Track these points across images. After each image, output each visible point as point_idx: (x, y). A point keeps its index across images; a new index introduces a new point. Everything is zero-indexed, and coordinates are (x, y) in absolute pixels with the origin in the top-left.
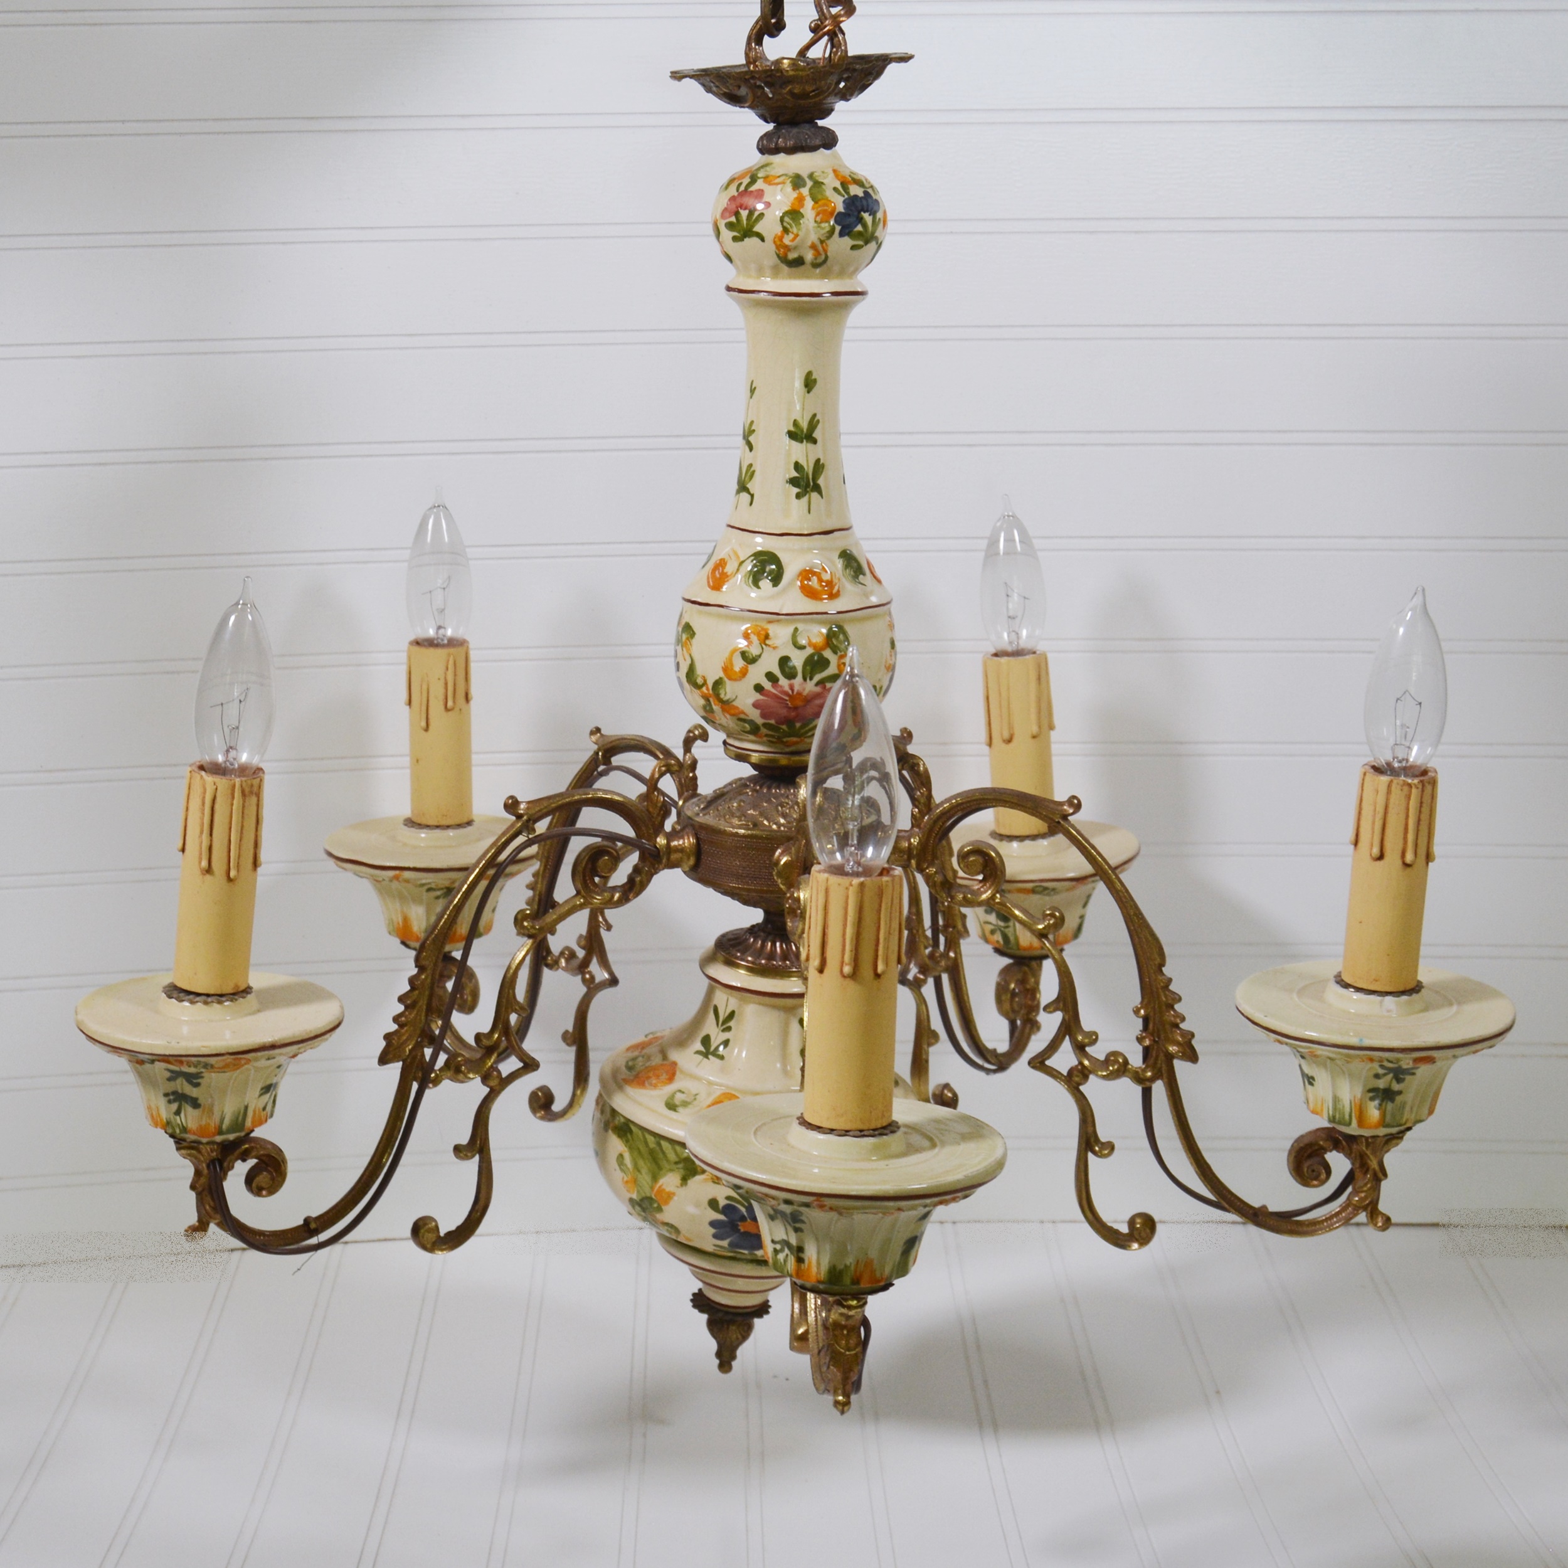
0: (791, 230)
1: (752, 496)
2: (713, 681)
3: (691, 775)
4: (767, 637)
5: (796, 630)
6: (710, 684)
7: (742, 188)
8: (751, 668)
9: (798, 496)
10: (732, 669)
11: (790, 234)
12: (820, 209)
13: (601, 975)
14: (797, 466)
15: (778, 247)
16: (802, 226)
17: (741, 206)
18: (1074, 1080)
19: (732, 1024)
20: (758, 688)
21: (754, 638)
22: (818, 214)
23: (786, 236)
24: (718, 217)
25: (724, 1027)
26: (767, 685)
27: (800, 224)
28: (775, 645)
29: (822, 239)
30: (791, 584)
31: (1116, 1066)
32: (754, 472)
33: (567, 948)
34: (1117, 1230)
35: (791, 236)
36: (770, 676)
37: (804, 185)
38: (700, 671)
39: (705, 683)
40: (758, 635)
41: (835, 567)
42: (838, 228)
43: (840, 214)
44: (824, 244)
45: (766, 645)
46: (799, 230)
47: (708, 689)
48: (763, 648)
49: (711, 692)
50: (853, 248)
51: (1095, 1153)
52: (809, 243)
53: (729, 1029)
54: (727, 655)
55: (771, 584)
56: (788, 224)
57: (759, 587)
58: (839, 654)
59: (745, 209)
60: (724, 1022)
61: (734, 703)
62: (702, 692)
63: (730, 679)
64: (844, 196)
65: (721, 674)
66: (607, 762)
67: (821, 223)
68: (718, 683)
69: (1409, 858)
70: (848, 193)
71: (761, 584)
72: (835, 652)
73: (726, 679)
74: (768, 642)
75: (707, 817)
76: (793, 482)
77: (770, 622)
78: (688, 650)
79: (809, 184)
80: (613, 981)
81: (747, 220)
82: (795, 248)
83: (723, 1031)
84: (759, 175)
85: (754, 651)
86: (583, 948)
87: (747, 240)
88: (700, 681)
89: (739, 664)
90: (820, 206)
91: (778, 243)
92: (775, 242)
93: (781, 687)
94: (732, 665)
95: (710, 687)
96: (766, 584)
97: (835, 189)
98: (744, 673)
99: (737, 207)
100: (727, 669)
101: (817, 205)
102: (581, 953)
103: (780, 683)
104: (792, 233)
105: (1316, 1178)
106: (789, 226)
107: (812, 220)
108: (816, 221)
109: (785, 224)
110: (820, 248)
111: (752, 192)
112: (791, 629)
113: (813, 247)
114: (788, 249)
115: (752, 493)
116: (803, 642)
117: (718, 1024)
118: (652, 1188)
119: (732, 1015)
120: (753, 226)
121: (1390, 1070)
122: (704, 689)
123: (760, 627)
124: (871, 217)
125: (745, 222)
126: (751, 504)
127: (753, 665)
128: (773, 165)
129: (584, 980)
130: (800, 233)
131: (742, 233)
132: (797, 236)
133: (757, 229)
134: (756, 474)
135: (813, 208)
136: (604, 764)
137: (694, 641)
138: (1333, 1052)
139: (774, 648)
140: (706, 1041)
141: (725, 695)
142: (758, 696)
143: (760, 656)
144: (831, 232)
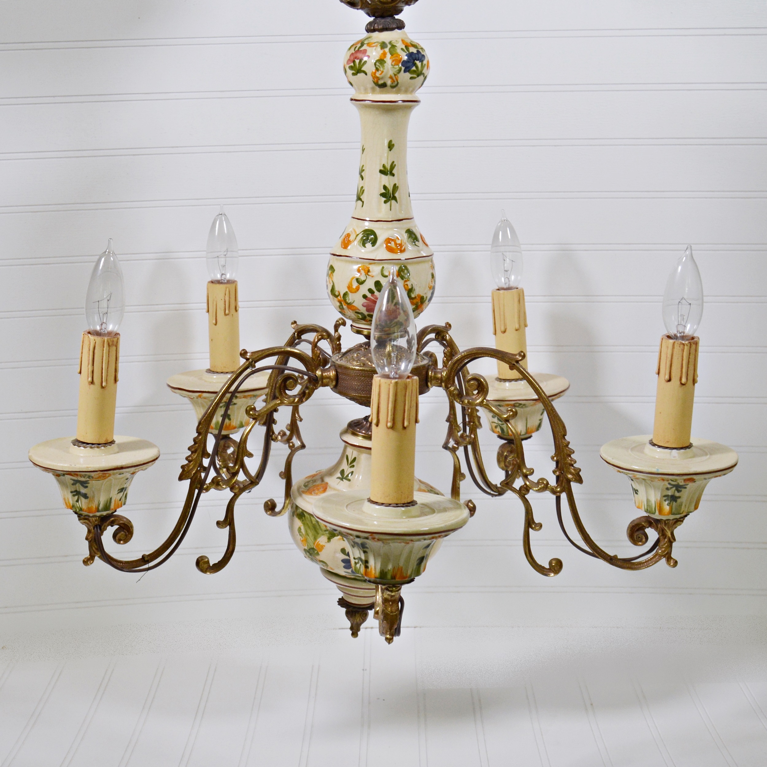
0: (380, 69)
1: (363, 202)
2: (343, 293)
3: (338, 343)
4: (369, 271)
5: (383, 267)
6: (342, 295)
7: (357, 49)
8: (361, 286)
9: (385, 202)
10: (352, 287)
11: (379, 71)
12: (394, 59)
13: (297, 443)
14: (385, 187)
15: (374, 78)
16: (385, 67)
17: (356, 58)
18: (523, 492)
19: (354, 464)
20: (365, 297)
21: (362, 272)
22: (393, 61)
23: (377, 72)
24: (346, 63)
25: (351, 465)
26: (369, 295)
27: (384, 66)
28: (373, 275)
29: (395, 74)
30: (381, 245)
31: (543, 486)
32: (364, 190)
33: (282, 431)
34: (544, 567)
35: (380, 72)
36: (370, 291)
37: (386, 47)
38: (337, 289)
39: (339, 295)
40: (364, 270)
41: (402, 237)
42: (403, 68)
43: (404, 61)
44: (396, 76)
45: (368, 275)
46: (384, 69)
47: (341, 298)
48: (367, 277)
49: (342, 299)
50: (411, 78)
51: (532, 528)
52: (389, 76)
53: (353, 466)
54: (349, 280)
55: (371, 245)
56: (378, 66)
57: (365, 247)
58: (404, 280)
59: (358, 59)
60: (351, 463)
61: (353, 304)
62: (338, 299)
63: (351, 292)
64: (406, 52)
65: (347, 290)
66: (299, 337)
67: (394, 65)
68: (345, 294)
69: (684, 380)
70: (408, 51)
71: (366, 245)
72: (402, 279)
73: (349, 292)
75: (341, 361)
76: (382, 195)
77: (370, 264)
78: (332, 278)
79: (389, 46)
80: (303, 446)
81: (359, 64)
82: (382, 78)
83: (351, 467)
84: (365, 42)
85: (363, 278)
86: (289, 430)
87: (359, 74)
88: (337, 293)
89: (355, 285)
90: (394, 57)
91: (374, 76)
92: (372, 75)
93: (376, 296)
94: (352, 285)
95: (342, 296)
96: (369, 245)
97: (402, 49)
98: (358, 289)
99: (354, 59)
100: (350, 287)
101: (393, 57)
102: (288, 433)
103: (375, 294)
104: (381, 71)
105: (641, 541)
106: (378, 67)
107: (390, 64)
108: (392, 65)
109: (377, 66)
110: (395, 79)
111: (361, 50)
112: (381, 267)
113: (391, 77)
114: (378, 78)
115: (363, 201)
116: (386, 273)
117: (348, 464)
118: (314, 544)
119: (355, 459)
120: (361, 68)
121: (674, 486)
122: (339, 297)
123: (366, 266)
124: (420, 63)
125: (358, 66)
126: (362, 206)
127: (362, 285)
128: (372, 38)
129: (290, 447)
130: (384, 71)
131: (356, 71)
132: (383, 72)
133: (363, 69)
134: (365, 191)
135: (391, 58)
136: (298, 339)
137: (335, 274)
138: (644, 476)
139: (372, 277)
140: (342, 472)
141: (349, 300)
142: (364, 301)
143: (365, 281)
144: (400, 71)
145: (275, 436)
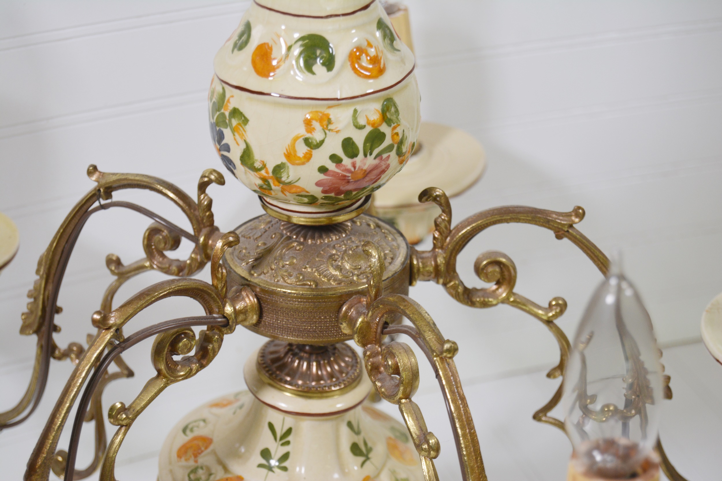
2: (274, 165)
3: (207, 214)
4: (329, 122)
5: (355, 111)
6: (270, 167)
8: (315, 152)
10: (295, 155)
19: (290, 438)
20: (323, 170)
21: (316, 125)
25: (283, 441)
26: (331, 166)
28: (337, 129)
30: (343, 66)
33: (76, 346)
36: (334, 158)
38: (258, 156)
39: (264, 166)
40: (321, 121)
41: (377, 40)
45: (330, 130)
47: (267, 172)
48: (326, 134)
49: (271, 174)
53: (288, 443)
54: (288, 142)
55: (324, 69)
57: (313, 73)
58: (393, 125)
60: (282, 438)
61: (297, 184)
62: (261, 175)
63: (293, 164)
65: (284, 160)
66: (108, 195)
68: (278, 169)
71: (315, 68)
72: (389, 125)
73: (288, 164)
74: (330, 127)
77: (330, 107)
78: (242, 136)
80: (129, 375)
83: (283, 445)
85: (318, 136)
88: (257, 165)
89: (302, 149)
93: (344, 166)
94: (295, 151)
95: (270, 170)
96: (318, 67)
98: (308, 157)
100: (290, 155)
103: (343, 163)
112: (351, 111)
116: (362, 121)
117: (275, 439)
119: (289, 431)
122: (263, 172)
123: (321, 112)
127: (317, 150)
136: (106, 199)
137: (248, 127)
139: (337, 132)
140: (266, 454)
141: (288, 177)
142: (322, 177)
143: (322, 142)
145: (59, 351)
